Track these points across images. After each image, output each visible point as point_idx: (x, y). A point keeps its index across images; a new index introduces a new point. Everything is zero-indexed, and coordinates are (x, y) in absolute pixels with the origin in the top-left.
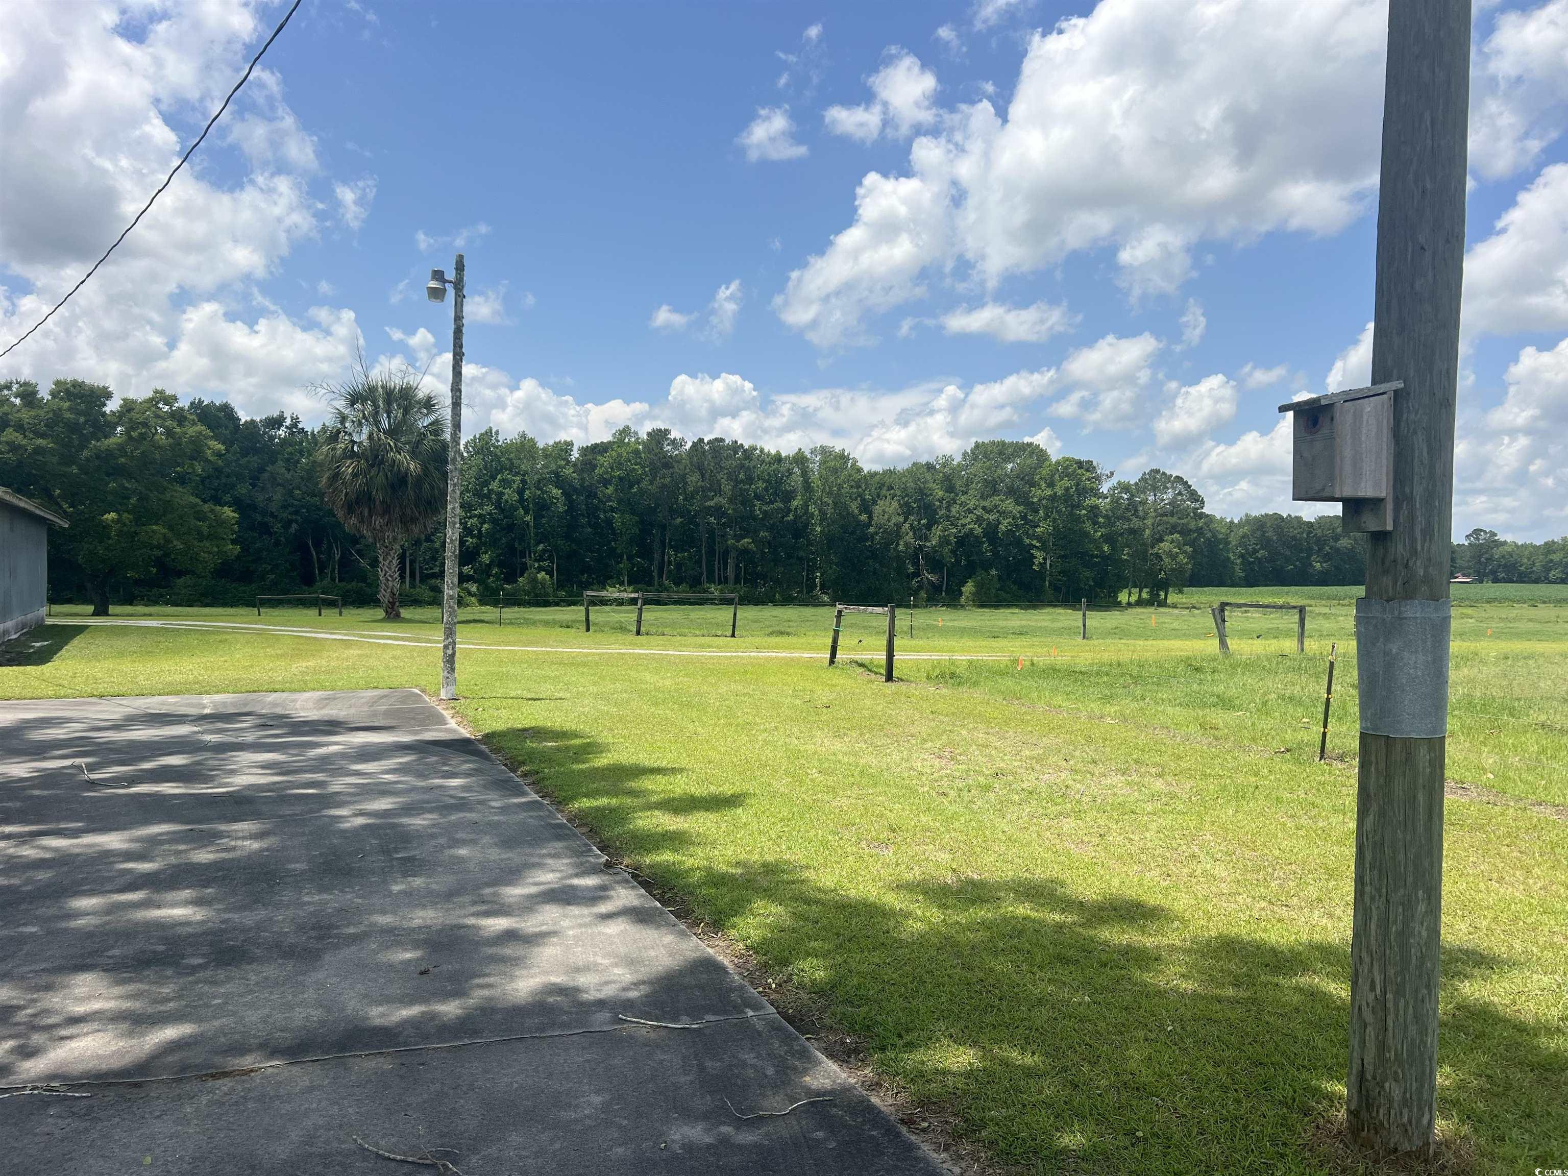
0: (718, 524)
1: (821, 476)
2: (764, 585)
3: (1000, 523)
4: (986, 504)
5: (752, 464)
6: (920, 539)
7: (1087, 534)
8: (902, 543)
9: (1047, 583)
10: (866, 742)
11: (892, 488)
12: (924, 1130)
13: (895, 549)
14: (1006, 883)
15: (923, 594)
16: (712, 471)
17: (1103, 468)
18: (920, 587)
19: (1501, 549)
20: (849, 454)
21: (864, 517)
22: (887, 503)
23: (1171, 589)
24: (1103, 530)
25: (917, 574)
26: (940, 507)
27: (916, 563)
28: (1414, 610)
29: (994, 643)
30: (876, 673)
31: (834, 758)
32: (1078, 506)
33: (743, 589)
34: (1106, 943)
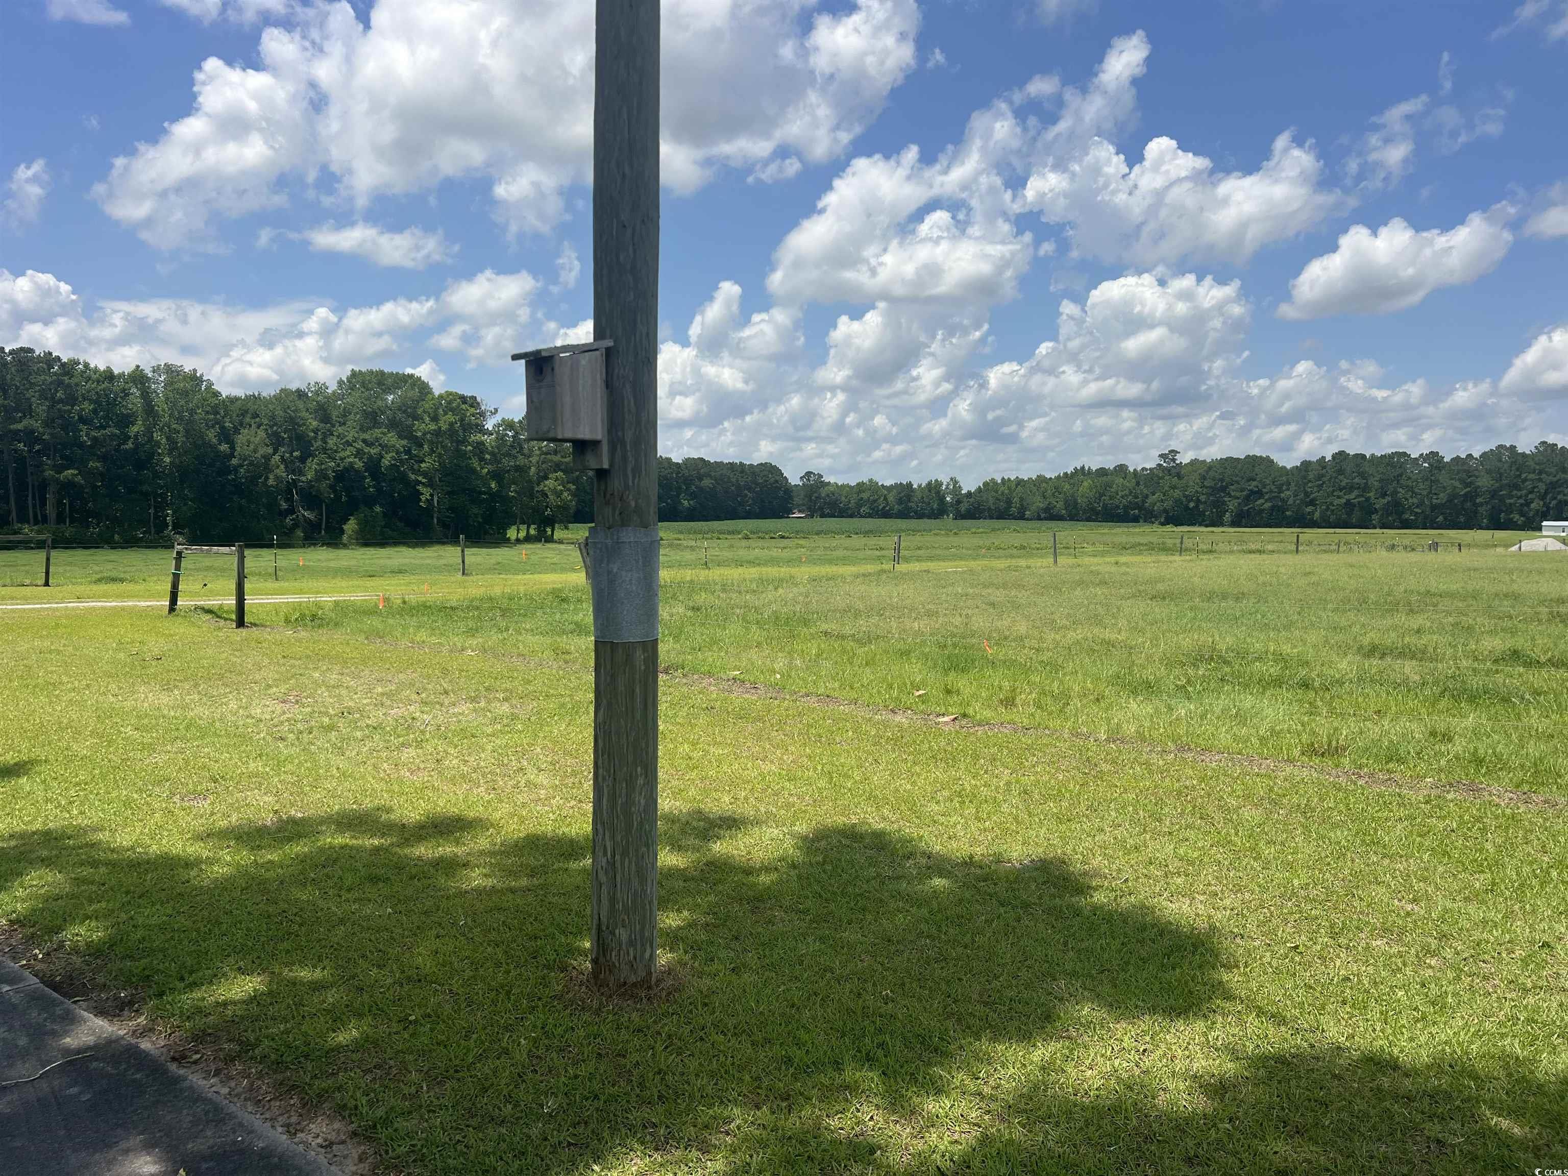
0: (30, 451)
1: (167, 399)
2: (98, 525)
3: (382, 457)
4: (367, 436)
5: (74, 381)
6: (293, 472)
7: (474, 471)
8: (271, 476)
9: (435, 520)
10: (199, 693)
11: (258, 416)
12: (196, 1062)
13: (265, 483)
14: (330, 817)
15: (300, 533)
16: (17, 388)
17: (487, 404)
18: (296, 526)
19: (826, 488)
20: (202, 375)
21: (224, 447)
22: (253, 432)
23: (557, 525)
24: (490, 466)
25: (291, 511)
26: (315, 438)
27: (290, 500)
28: (629, 535)
29: (370, 583)
30: (226, 619)
31: (156, 713)
32: (464, 441)
33: (69, 531)
34: (419, 858)
